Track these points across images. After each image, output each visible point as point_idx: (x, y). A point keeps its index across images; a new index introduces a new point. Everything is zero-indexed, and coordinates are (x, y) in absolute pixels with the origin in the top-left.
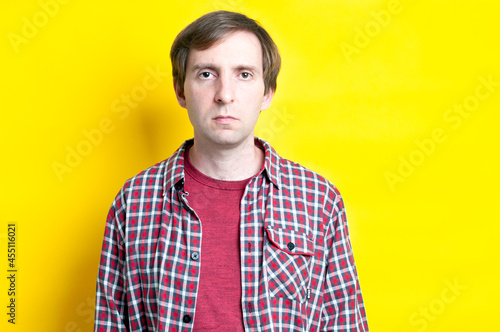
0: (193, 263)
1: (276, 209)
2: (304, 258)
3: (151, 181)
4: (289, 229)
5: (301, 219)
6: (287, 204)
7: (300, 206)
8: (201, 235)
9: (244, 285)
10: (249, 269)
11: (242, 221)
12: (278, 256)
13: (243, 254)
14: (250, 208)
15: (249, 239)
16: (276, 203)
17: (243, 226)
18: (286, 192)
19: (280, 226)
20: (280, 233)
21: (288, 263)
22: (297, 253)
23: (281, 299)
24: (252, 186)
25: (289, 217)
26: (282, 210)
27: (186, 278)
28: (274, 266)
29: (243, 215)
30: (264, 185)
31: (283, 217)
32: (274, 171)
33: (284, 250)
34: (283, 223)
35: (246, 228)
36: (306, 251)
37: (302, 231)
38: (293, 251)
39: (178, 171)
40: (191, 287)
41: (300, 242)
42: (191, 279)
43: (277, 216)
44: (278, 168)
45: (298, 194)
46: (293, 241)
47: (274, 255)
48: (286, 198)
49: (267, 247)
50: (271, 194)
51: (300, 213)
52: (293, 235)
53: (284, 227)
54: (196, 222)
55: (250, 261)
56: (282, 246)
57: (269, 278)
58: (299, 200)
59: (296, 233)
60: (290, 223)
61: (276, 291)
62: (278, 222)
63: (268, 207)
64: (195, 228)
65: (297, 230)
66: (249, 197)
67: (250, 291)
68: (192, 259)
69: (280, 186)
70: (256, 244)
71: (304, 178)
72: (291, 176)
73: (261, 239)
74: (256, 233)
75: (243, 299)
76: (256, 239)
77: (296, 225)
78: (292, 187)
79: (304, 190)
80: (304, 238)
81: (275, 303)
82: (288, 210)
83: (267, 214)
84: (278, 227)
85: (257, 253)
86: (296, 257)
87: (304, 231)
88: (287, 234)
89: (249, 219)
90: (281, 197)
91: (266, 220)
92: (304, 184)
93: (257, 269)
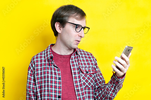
0: (59, 81)
1: (81, 62)
2: (92, 75)
3: (41, 57)
4: (86, 67)
6: (83, 60)
7: (87, 60)
8: (60, 72)
9: (75, 84)
10: (76, 80)
13: (73, 76)
14: (73, 62)
15: (74, 71)
16: (81, 61)
18: (82, 57)
20: (84, 69)
21: (87, 77)
23: (87, 88)
24: (72, 56)
25: (85, 64)
28: (84, 78)
29: (71, 64)
30: (76, 55)
31: (83, 64)
33: (85, 74)
35: (73, 68)
36: (92, 72)
38: (88, 73)
39: (50, 54)
40: (59, 88)
41: (89, 71)
42: (59, 85)
43: (82, 64)
46: (87, 71)
47: (83, 75)
49: (81, 73)
50: (79, 58)
51: (88, 62)
55: (76, 78)
57: (83, 82)
58: (87, 59)
59: (88, 68)
60: (85, 66)
61: (85, 85)
63: (79, 62)
64: (58, 70)
66: (72, 59)
67: (77, 86)
68: (59, 79)
69: (80, 56)
70: (77, 73)
71: (86, 53)
72: (82, 53)
73: (78, 71)
74: (76, 69)
75: (75, 89)
76: (76, 71)
77: (87, 66)
78: (84, 56)
79: (87, 56)
80: (91, 69)
81: (85, 89)
82: (84, 62)
83: (79, 64)
84: (82, 67)
85: (77, 75)
86: (89, 75)
87: (90, 67)
88: (85, 69)
89: (73, 65)
90: (81, 59)
91: (79, 65)
92: (87, 54)
93: (78, 80)
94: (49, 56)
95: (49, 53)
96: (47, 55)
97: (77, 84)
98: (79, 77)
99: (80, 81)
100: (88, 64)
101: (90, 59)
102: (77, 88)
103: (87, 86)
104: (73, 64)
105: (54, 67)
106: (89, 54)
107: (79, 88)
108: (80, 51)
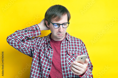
4: (73, 51)
6: (72, 45)
10: (63, 60)
11: (61, 50)
12: (70, 57)
13: (61, 57)
14: (63, 46)
15: (63, 53)
19: (71, 50)
21: (73, 58)
24: (63, 41)
25: (73, 48)
28: (69, 59)
29: (61, 48)
31: (71, 48)
32: (69, 38)
33: (72, 56)
36: (77, 55)
38: (74, 56)
42: (50, 61)
44: (70, 37)
46: (74, 54)
49: (68, 55)
50: (68, 43)
53: (72, 51)
55: (63, 58)
57: (69, 62)
58: (75, 44)
59: (74, 51)
63: (68, 46)
65: (75, 51)
66: (63, 44)
67: (63, 65)
69: (70, 41)
70: (64, 55)
72: (73, 39)
73: (66, 53)
74: (64, 52)
78: (73, 41)
79: (76, 42)
80: (77, 52)
85: (64, 57)
86: (75, 57)
88: (72, 52)
91: (67, 49)
92: (76, 40)
93: (64, 60)
97: (63, 63)
98: (66, 58)
99: (66, 61)
100: (76, 48)
101: (78, 44)
102: (63, 67)
105: (49, 48)
107: (65, 67)
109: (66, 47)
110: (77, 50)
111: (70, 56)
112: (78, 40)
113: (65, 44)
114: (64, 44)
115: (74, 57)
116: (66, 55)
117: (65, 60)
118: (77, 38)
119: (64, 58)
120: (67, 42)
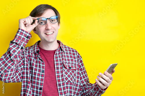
0: (42, 73)
1: (65, 58)
2: (74, 71)
4: (69, 63)
5: (72, 60)
6: (68, 56)
7: (71, 57)
8: (45, 65)
9: (57, 79)
10: (58, 74)
11: (55, 61)
13: (56, 70)
14: (57, 57)
15: (57, 66)
16: (65, 56)
17: (55, 63)
18: (67, 53)
20: (67, 64)
22: (72, 70)
23: (69, 83)
24: (57, 51)
25: (68, 60)
26: (66, 58)
27: (40, 77)
28: (66, 73)
29: (55, 59)
30: (60, 51)
31: (67, 60)
33: (68, 69)
34: (67, 62)
35: (56, 63)
36: (74, 69)
37: (72, 63)
38: (71, 69)
40: (42, 80)
41: (72, 67)
42: (42, 78)
43: (65, 60)
44: (64, 47)
45: (70, 53)
47: (66, 70)
48: (67, 55)
49: (64, 68)
50: (63, 54)
51: (72, 58)
52: (70, 65)
54: (43, 62)
55: (58, 72)
56: (68, 68)
57: (65, 77)
58: (71, 55)
59: (71, 64)
60: (69, 62)
61: (68, 80)
62: (66, 61)
63: (63, 57)
64: (43, 64)
66: (56, 54)
67: (59, 81)
68: (42, 72)
69: (65, 52)
70: (59, 68)
71: (71, 49)
72: (68, 49)
73: (61, 66)
74: (59, 64)
75: (57, 83)
76: (59, 66)
77: (71, 62)
78: (68, 52)
79: (72, 52)
80: (73, 65)
81: (67, 83)
82: (68, 58)
83: (63, 59)
84: (66, 63)
85: (60, 70)
87: (73, 63)
88: (69, 65)
89: (57, 61)
90: (66, 55)
91: (63, 61)
92: (71, 51)
93: (60, 74)
94: (36, 50)
95: (36, 47)
96: (34, 50)
97: (59, 79)
98: (62, 72)
99: (62, 76)
101: (74, 56)
102: (59, 83)
103: (69, 81)
104: (56, 59)
105: (39, 60)
106: (74, 50)
107: (61, 83)
108: (66, 47)
109: (61, 59)
110: (74, 62)
111: (67, 69)
112: (73, 51)
113: (60, 55)
114: (58, 54)
115: (71, 71)
116: (61, 68)
117: (62, 74)
118: (72, 49)
119: (60, 72)
120: (62, 52)
